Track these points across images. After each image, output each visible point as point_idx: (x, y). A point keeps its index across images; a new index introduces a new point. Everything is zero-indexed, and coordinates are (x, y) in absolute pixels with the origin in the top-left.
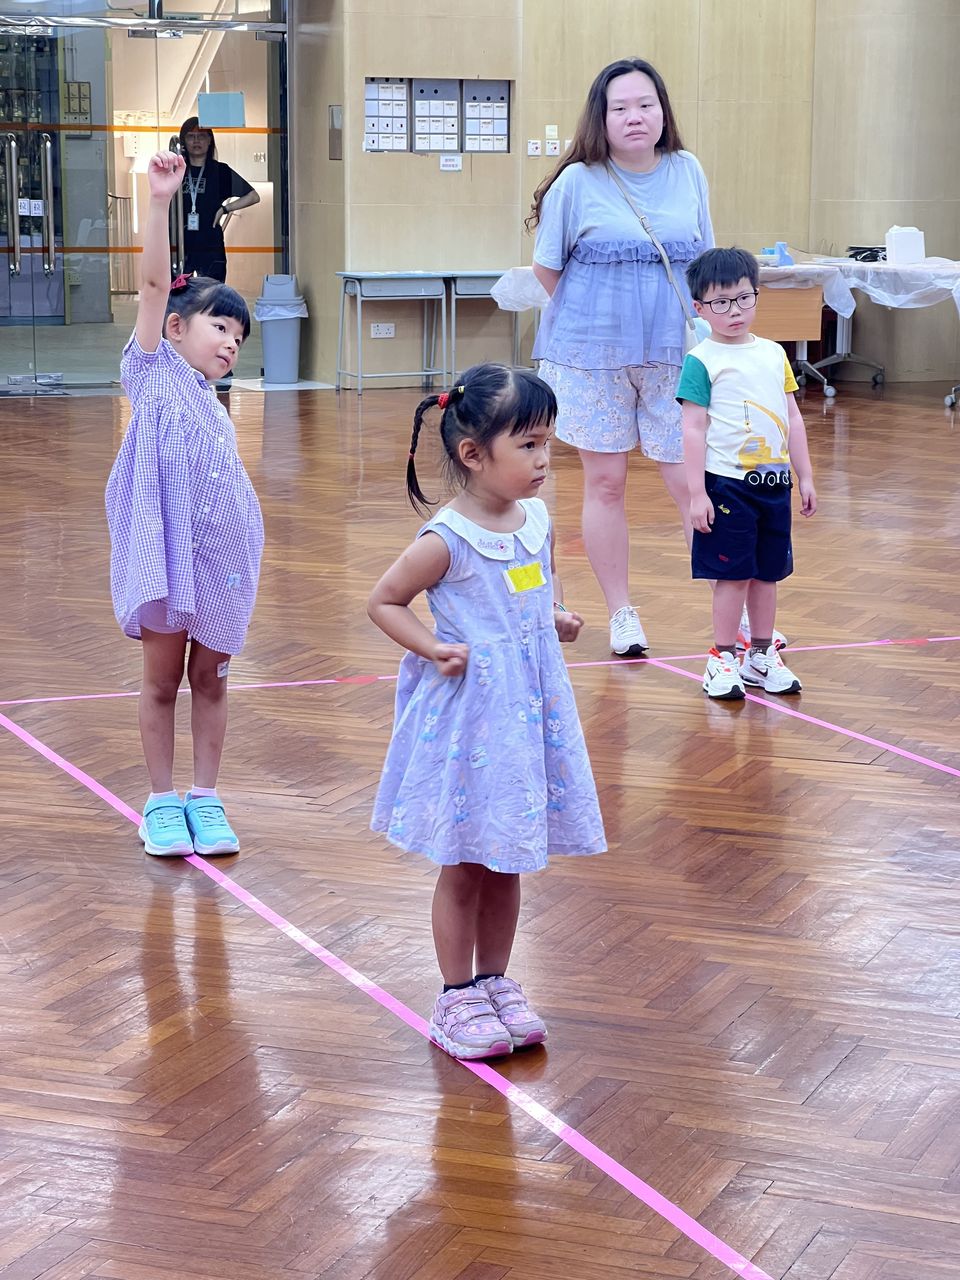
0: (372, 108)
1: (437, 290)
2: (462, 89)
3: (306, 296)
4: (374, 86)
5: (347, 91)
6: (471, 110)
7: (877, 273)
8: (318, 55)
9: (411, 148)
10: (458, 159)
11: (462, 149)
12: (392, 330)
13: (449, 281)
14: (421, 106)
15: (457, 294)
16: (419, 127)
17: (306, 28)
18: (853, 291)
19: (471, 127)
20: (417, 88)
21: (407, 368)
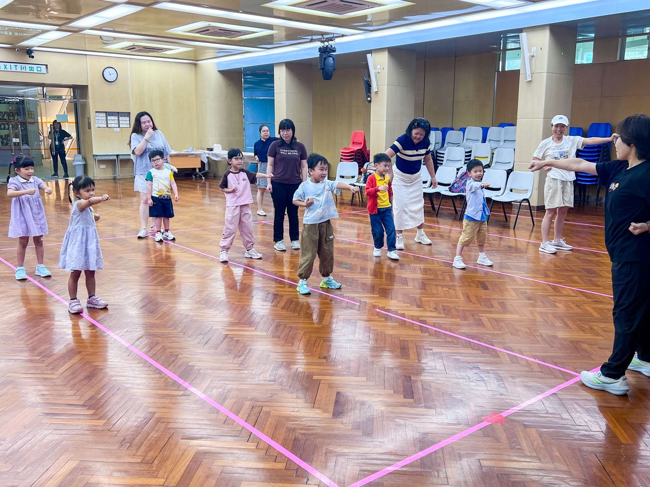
0: (97, 118)
1: (115, 158)
2: (118, 114)
3: (85, 159)
4: (98, 113)
5: (91, 114)
6: (121, 118)
7: (212, 154)
8: (85, 106)
9: (107, 127)
10: (118, 129)
11: (119, 127)
12: (105, 166)
13: (117, 156)
14: (109, 118)
16: (109, 122)
17: (81, 100)
18: (208, 158)
19: (121, 122)
20: (108, 114)
21: (109, 175)
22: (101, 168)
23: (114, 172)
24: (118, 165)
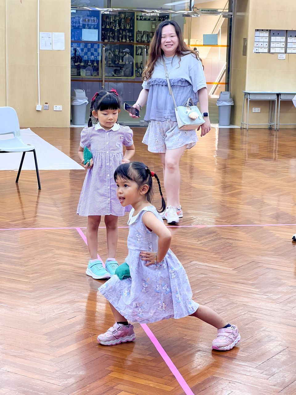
0: (257, 39)
1: (274, 98)
2: (287, 33)
3: (233, 99)
4: (258, 32)
5: (249, 34)
6: (290, 40)
8: (242, 22)
9: (269, 52)
10: (284, 56)
11: (286, 52)
12: (260, 110)
13: (278, 95)
14: (273, 38)
15: (281, 99)
16: (272, 45)
17: (238, 14)
19: (289, 45)
20: (272, 33)
21: (264, 123)
22: (253, 111)
23: (271, 119)
24: (278, 108)
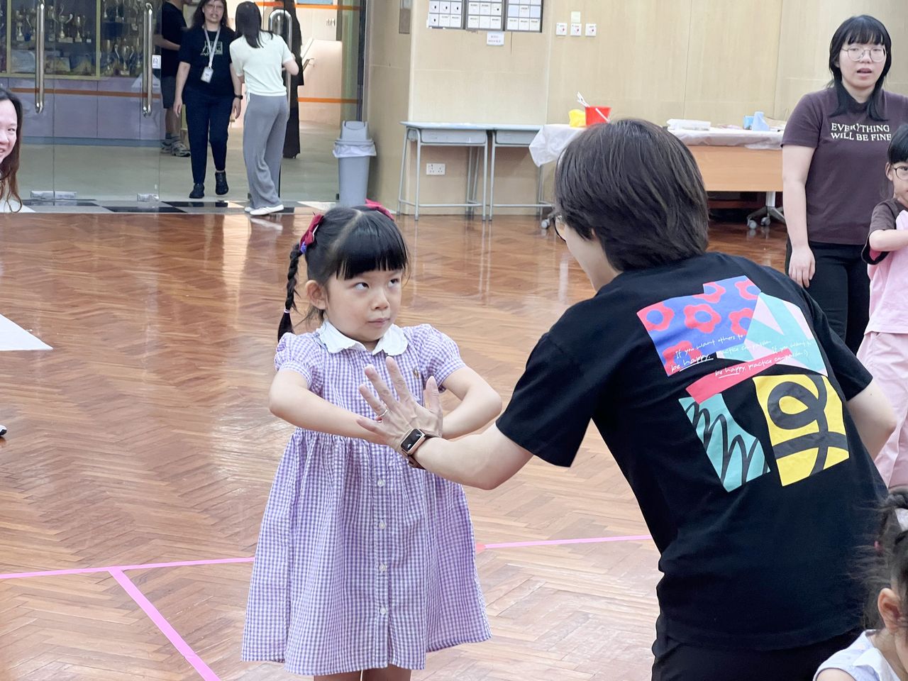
1: (481, 140)
9: (464, 26)
10: (501, 36)
11: (504, 28)
12: (443, 169)
13: (490, 133)
15: (496, 143)
16: (471, 10)
19: (512, 11)
21: (454, 202)
22: (428, 173)
23: (472, 194)
